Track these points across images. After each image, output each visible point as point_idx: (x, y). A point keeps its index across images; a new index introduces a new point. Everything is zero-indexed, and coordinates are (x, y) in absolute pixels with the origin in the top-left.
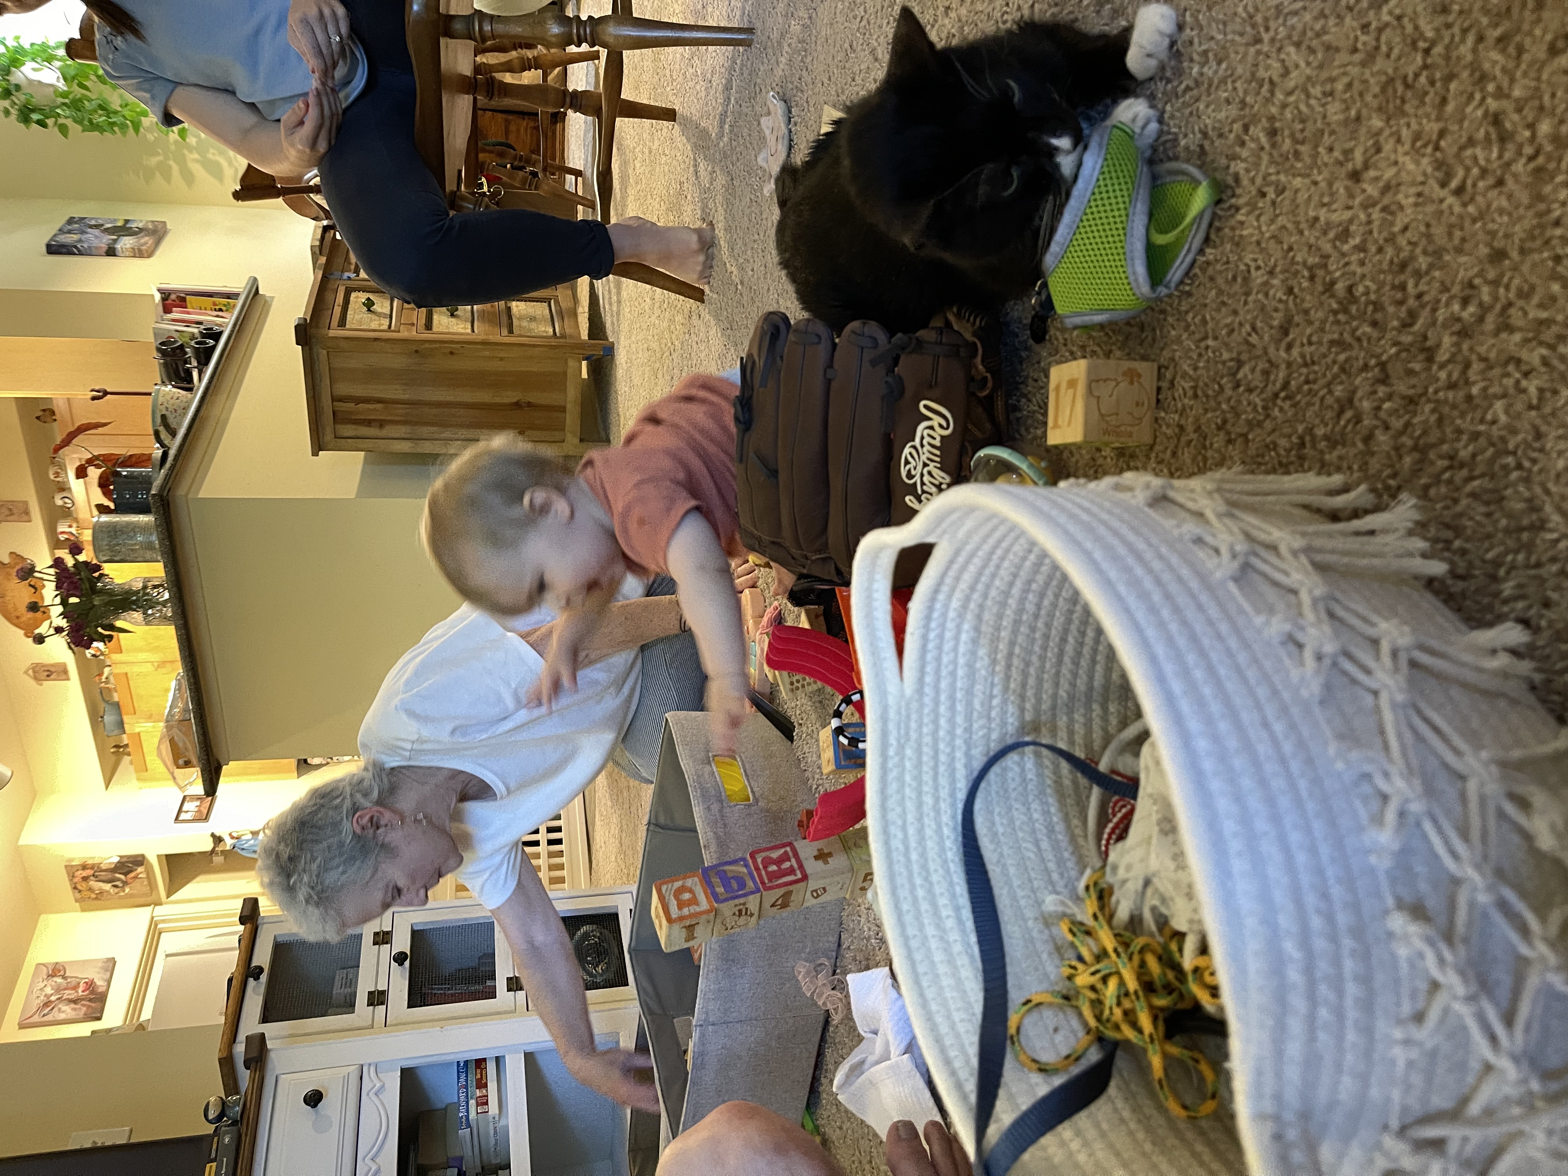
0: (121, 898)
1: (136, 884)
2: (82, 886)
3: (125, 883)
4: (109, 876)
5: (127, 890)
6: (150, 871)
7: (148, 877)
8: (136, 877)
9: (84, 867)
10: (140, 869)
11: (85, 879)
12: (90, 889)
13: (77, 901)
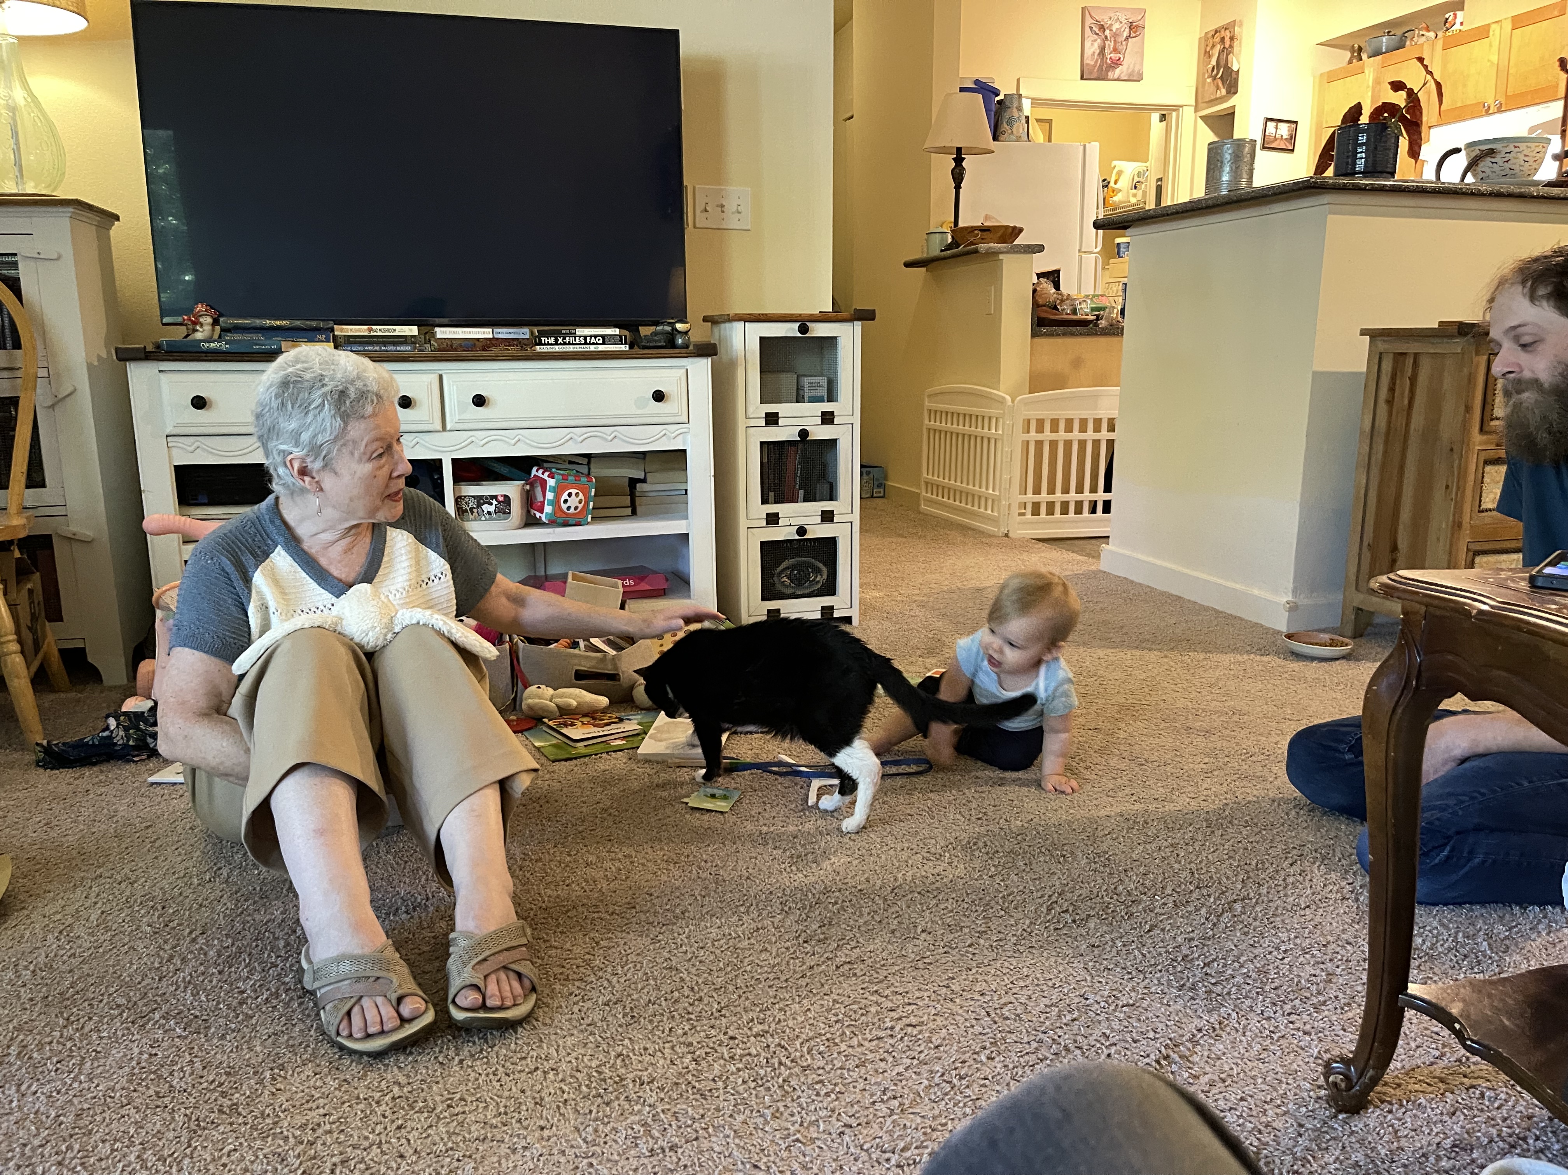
0: (1204, 74)
1: (1213, 88)
2: (1217, 39)
3: (1214, 78)
4: (1222, 63)
5: (1209, 80)
6: (1222, 100)
7: (1217, 99)
8: (1218, 88)
9: (1232, 39)
10: (1224, 91)
11: (1223, 39)
12: (1214, 46)
13: (1206, 34)
